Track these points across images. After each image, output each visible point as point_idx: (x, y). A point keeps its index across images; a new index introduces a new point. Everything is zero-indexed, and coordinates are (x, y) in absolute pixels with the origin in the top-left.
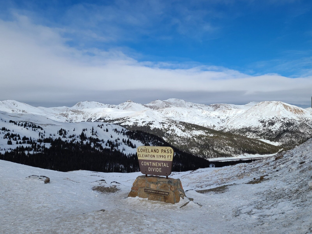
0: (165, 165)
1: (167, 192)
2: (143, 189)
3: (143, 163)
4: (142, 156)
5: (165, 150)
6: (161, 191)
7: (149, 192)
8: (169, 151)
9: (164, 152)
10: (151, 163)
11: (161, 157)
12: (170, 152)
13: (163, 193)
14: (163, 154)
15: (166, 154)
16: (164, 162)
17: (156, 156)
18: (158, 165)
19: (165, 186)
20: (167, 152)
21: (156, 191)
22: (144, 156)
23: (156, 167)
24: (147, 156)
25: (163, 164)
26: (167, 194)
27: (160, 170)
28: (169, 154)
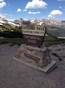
0: (38, 39)
1: (38, 58)
2: (23, 53)
3: (25, 37)
4: (24, 32)
5: (39, 28)
6: (35, 57)
7: (27, 56)
8: (42, 29)
9: (39, 29)
10: (30, 37)
11: (36, 33)
13: (36, 58)
14: (38, 31)
15: (40, 31)
16: (38, 36)
17: (33, 32)
18: (34, 38)
19: (37, 53)
20: (40, 29)
21: (31, 56)
22: (26, 32)
23: (32, 39)
24: (27, 32)
25: (37, 38)
26: (38, 59)
27: (35, 42)
28: (42, 31)
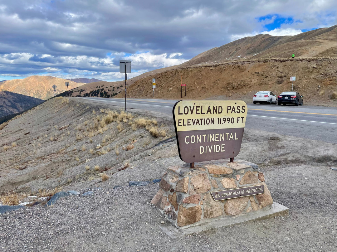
12: (241, 110)
